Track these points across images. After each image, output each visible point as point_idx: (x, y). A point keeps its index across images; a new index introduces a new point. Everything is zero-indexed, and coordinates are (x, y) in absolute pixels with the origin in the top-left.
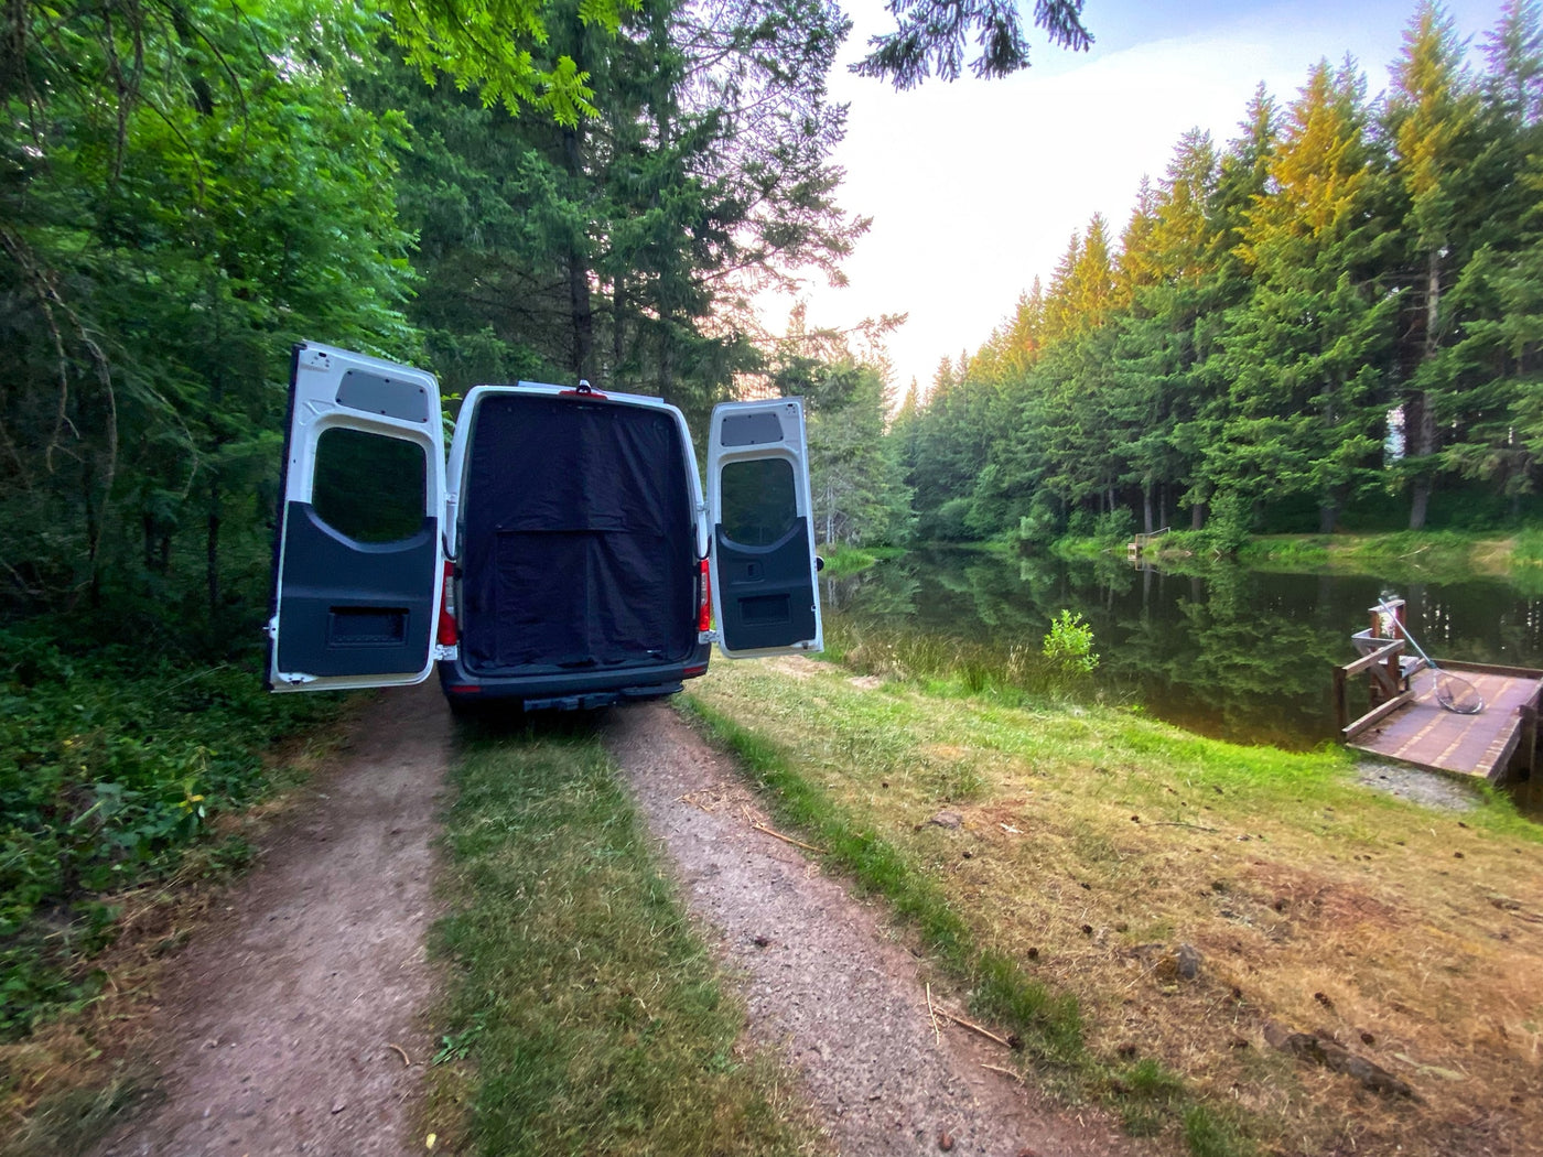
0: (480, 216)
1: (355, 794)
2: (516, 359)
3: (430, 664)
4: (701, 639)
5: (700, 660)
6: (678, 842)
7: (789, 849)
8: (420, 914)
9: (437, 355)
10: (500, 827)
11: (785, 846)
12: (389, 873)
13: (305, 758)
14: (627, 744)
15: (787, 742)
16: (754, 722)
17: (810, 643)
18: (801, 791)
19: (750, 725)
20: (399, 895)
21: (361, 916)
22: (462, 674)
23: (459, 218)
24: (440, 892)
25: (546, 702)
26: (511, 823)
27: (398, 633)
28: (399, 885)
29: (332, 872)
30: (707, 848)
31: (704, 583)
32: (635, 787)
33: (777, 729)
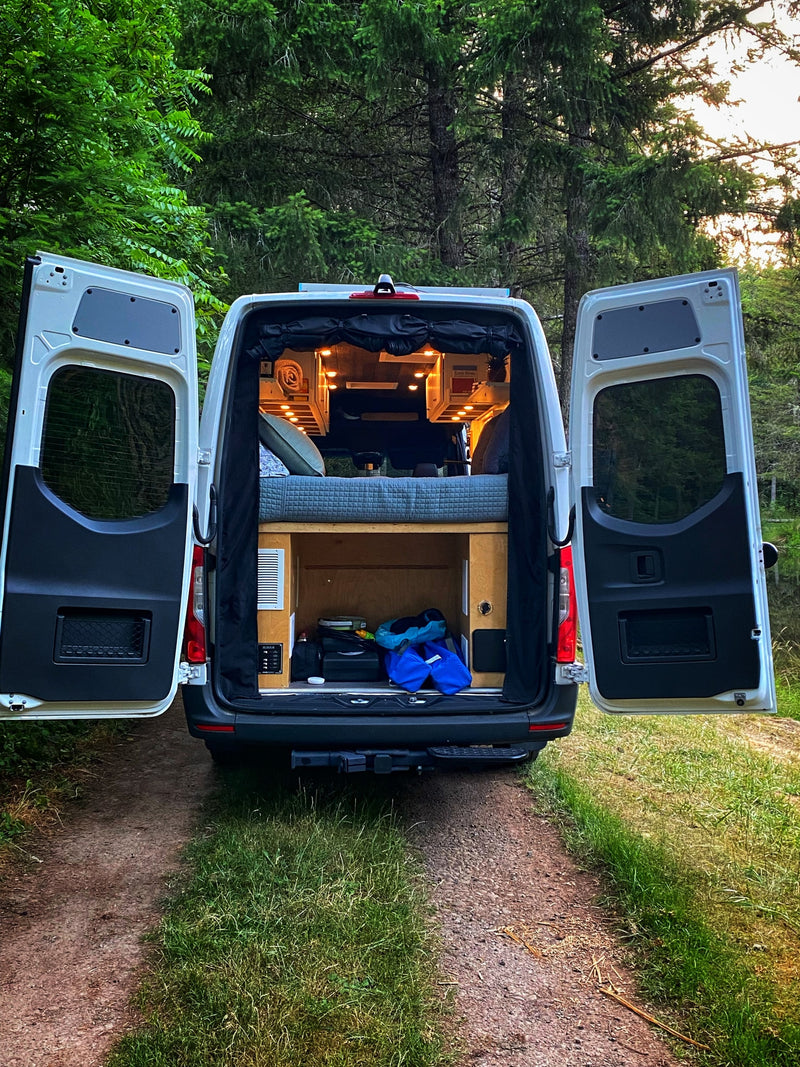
0: (293, 27)
1: (72, 860)
2: (341, 234)
3: (174, 689)
4: (560, 675)
5: (557, 711)
6: (475, 994)
7: (650, 1035)
8: (110, 1026)
9: (233, 239)
10: (230, 929)
11: (644, 1028)
12: (86, 969)
13: (23, 804)
14: (443, 836)
15: (704, 866)
16: (657, 827)
17: (749, 695)
18: (698, 946)
19: (645, 830)
20: (91, 999)
21: (44, 1015)
22: (212, 707)
23: (263, 37)
24: (137, 1003)
25: (317, 757)
26: (244, 925)
27: (136, 645)
28: (95, 985)
29: (24, 956)
30: (517, 1010)
31: (565, 585)
32: (436, 902)
33: (694, 842)
